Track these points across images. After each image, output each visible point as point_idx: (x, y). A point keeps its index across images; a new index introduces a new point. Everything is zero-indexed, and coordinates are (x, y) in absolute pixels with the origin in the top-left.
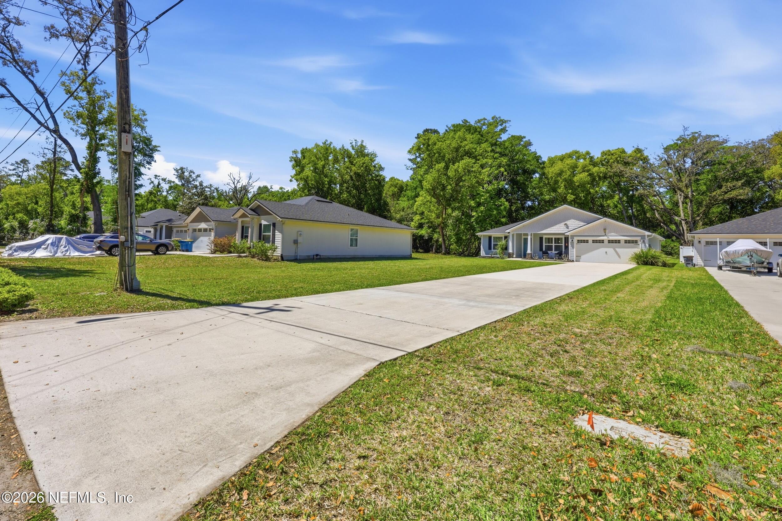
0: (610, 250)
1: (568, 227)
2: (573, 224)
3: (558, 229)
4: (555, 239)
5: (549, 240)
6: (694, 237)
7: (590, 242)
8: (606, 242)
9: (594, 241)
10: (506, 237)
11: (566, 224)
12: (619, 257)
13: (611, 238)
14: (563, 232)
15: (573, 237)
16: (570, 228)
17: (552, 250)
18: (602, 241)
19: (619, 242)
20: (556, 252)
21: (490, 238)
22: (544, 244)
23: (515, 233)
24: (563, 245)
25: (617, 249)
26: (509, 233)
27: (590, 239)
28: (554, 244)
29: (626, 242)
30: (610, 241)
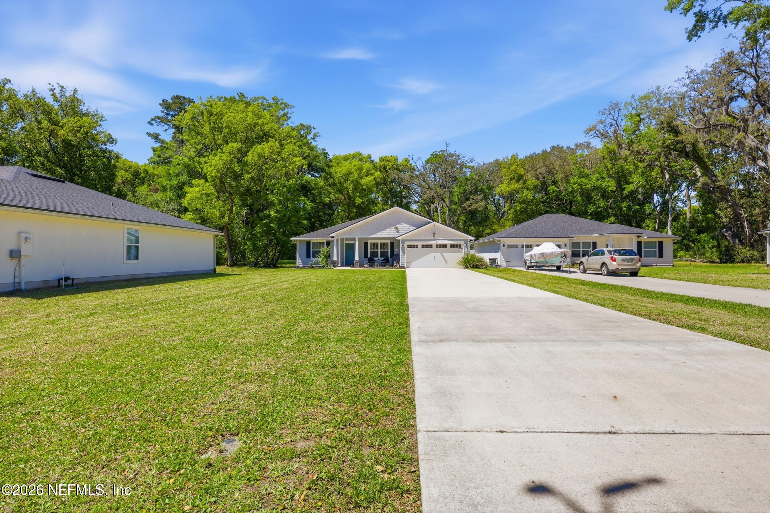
0: (438, 255)
1: (398, 232)
2: (404, 227)
3: (389, 233)
4: (381, 244)
5: (375, 245)
6: (500, 241)
7: (420, 246)
8: (434, 246)
9: (423, 246)
10: (328, 243)
11: (396, 228)
12: (446, 262)
13: (440, 243)
14: (393, 236)
15: (403, 241)
16: (401, 232)
17: (377, 256)
18: (431, 246)
19: (445, 246)
20: (383, 259)
21: (308, 243)
22: (369, 250)
23: (339, 237)
24: (389, 250)
25: (444, 254)
26: (333, 237)
27: (420, 244)
28: (379, 250)
29: (452, 246)
30: (438, 246)
